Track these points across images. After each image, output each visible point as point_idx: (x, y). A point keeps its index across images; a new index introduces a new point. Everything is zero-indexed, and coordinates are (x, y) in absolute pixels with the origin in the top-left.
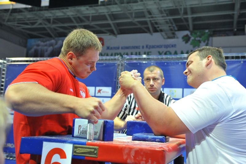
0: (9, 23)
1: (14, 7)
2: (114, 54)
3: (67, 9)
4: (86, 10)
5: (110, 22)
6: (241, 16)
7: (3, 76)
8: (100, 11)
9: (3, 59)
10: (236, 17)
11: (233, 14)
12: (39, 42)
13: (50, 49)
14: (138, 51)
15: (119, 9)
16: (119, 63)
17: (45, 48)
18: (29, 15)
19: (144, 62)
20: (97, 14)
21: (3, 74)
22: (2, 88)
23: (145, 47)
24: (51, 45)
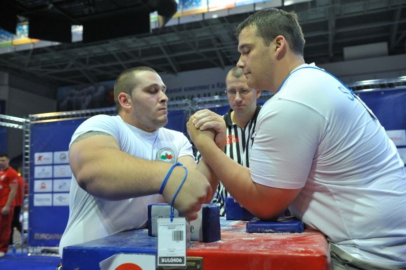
0: (30, 69)
1: (37, 46)
2: (175, 99)
3: (107, 43)
4: (132, 43)
5: (167, 56)
6: (337, 36)
7: (27, 141)
8: (152, 42)
9: (24, 117)
10: (331, 39)
11: (327, 35)
12: (73, 91)
13: (89, 98)
14: (206, 91)
15: (177, 38)
16: (188, 109)
17: (82, 98)
18: (56, 56)
19: (218, 106)
20: (148, 47)
21: (27, 138)
22: (27, 157)
23: (216, 86)
24: (90, 93)
